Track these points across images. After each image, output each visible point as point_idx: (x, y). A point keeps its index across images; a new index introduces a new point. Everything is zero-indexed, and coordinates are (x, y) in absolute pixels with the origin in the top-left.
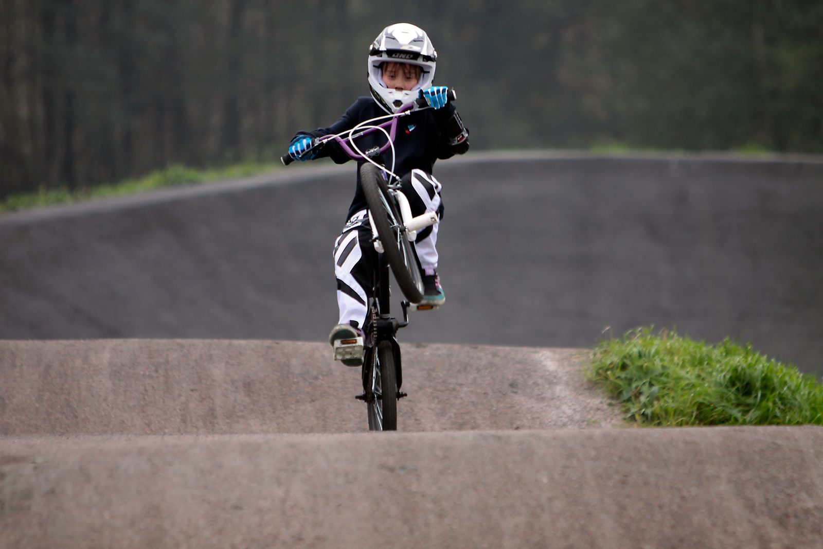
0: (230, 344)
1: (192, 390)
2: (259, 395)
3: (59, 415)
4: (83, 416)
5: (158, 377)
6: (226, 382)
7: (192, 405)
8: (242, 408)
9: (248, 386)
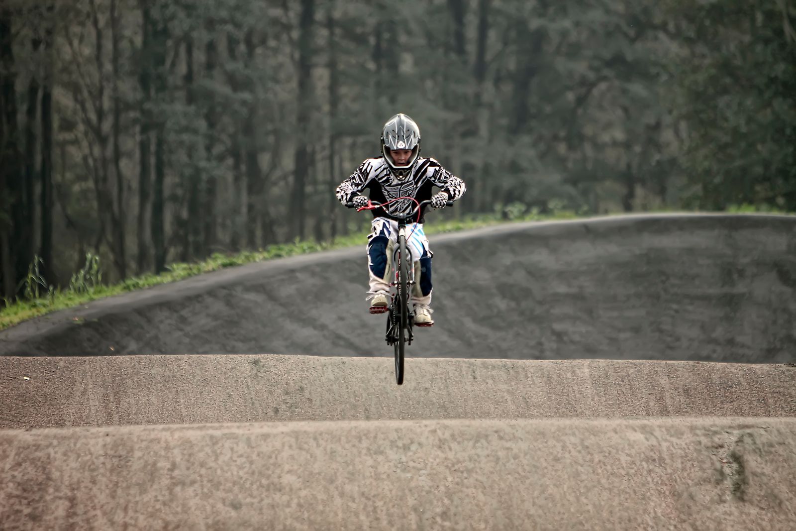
0: (666, 363)
1: (649, 394)
2: (695, 398)
3: (564, 410)
4: (580, 410)
5: (624, 385)
6: (671, 389)
7: (651, 404)
8: (685, 406)
9: (686, 391)
